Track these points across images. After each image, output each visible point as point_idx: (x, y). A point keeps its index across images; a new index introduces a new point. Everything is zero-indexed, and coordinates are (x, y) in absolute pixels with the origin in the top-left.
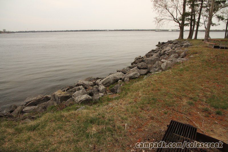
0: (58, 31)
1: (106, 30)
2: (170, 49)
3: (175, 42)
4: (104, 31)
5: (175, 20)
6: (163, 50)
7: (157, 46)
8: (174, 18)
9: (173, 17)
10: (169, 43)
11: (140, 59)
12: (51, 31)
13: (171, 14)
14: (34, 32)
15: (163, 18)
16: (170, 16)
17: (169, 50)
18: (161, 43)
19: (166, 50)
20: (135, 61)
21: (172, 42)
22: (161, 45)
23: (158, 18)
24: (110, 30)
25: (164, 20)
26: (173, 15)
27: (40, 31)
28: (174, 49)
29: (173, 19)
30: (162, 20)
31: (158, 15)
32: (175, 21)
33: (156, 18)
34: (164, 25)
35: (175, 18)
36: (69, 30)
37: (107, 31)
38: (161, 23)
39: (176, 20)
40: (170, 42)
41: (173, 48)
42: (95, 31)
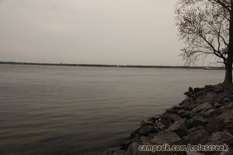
0: (48, 64)
1: (116, 65)
2: (210, 106)
3: (218, 90)
4: (113, 66)
5: (216, 52)
6: (195, 109)
7: (186, 94)
8: (214, 50)
9: (213, 48)
10: (208, 91)
11: (149, 126)
12: (38, 64)
13: (209, 44)
14: (14, 63)
15: (195, 50)
16: (207, 48)
17: (207, 110)
18: (193, 90)
19: (202, 110)
20: (139, 129)
21: (214, 89)
22: (193, 93)
23: (188, 50)
24: (120, 66)
25: (198, 53)
26: (213, 45)
27: (22, 63)
28: (218, 107)
29: (213, 52)
30: (194, 53)
31: (188, 45)
32: (217, 55)
33: (184, 50)
34: (197, 60)
35: (217, 50)
36: (63, 64)
37: (117, 67)
38: (192, 57)
39: (219, 52)
40: (209, 89)
41: (216, 104)
42: (99, 66)
